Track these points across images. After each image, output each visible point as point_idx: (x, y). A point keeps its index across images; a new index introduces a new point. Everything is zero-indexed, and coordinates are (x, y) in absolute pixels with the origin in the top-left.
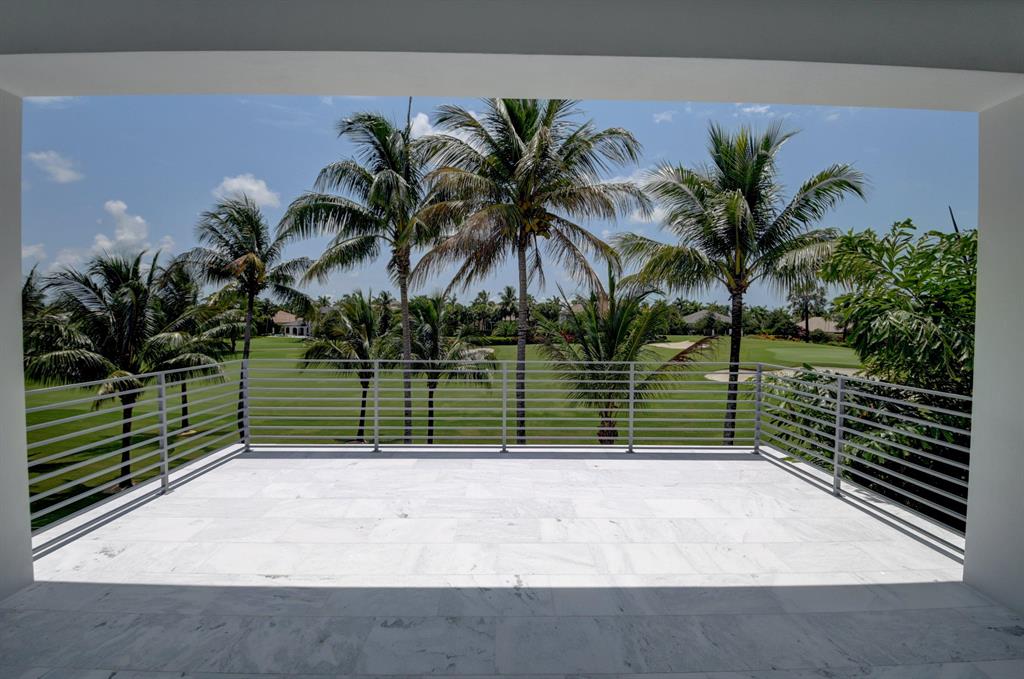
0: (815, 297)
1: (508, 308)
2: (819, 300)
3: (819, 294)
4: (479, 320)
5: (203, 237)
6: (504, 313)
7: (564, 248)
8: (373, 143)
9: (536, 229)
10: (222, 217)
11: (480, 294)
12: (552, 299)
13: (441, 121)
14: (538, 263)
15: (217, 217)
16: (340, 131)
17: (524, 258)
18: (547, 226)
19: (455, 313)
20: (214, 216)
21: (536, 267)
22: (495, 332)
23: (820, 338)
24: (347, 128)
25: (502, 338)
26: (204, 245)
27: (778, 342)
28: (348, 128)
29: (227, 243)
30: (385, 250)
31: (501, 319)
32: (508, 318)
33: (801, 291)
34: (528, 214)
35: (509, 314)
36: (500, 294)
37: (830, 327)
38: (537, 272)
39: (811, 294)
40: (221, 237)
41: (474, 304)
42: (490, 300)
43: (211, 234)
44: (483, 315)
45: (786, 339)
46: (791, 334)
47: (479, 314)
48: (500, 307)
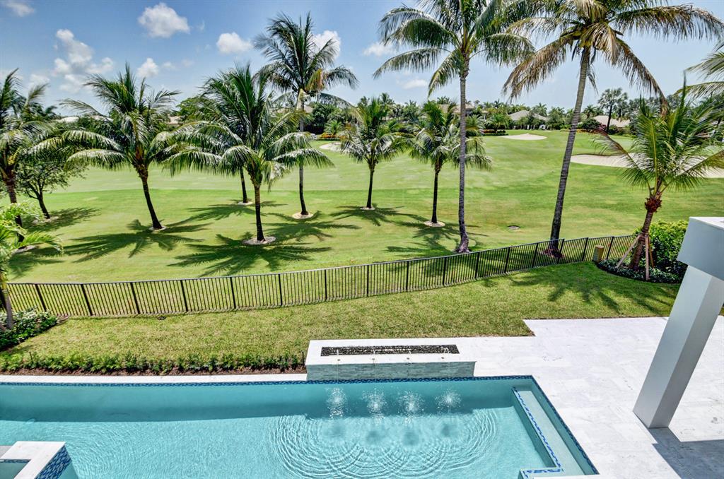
0: (619, 100)
33: (610, 96)
37: (623, 124)
39: (617, 98)
45: (588, 132)
46: (593, 129)
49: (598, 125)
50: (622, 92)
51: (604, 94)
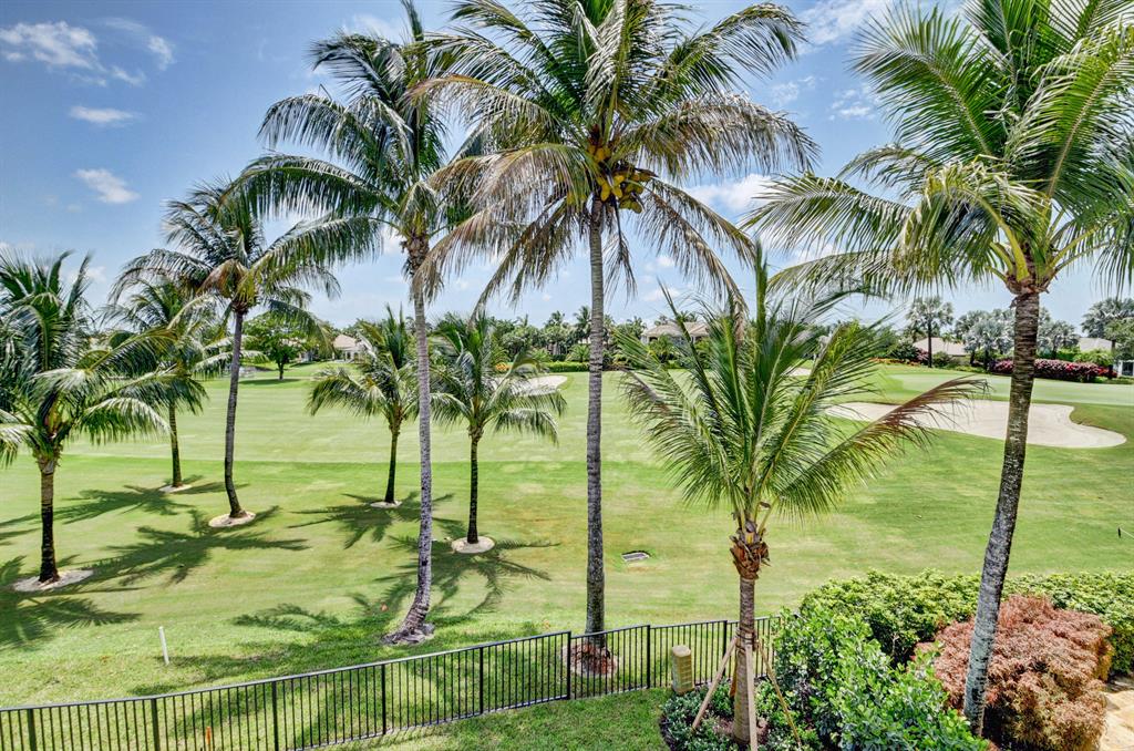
0: (940, 314)
1: (585, 331)
2: (945, 317)
3: (945, 312)
4: (553, 343)
5: (173, 236)
6: (580, 335)
7: (666, 228)
8: (369, 77)
9: (618, 195)
10: (199, 209)
11: (554, 315)
12: (633, 319)
13: (458, 15)
14: (623, 255)
15: (191, 209)
16: (316, 59)
17: (599, 247)
18: (637, 191)
19: (527, 336)
20: (186, 207)
21: (619, 260)
22: (569, 357)
23: (944, 362)
24: (326, 54)
25: (578, 364)
26: (175, 247)
27: (893, 366)
28: (329, 53)
29: (206, 246)
30: (390, 240)
31: (576, 342)
32: (584, 341)
34: (606, 169)
35: (586, 337)
36: (575, 314)
37: (955, 349)
38: (622, 269)
39: (936, 311)
40: (197, 235)
41: (547, 326)
42: (564, 321)
43: (184, 232)
44: (557, 339)
45: (902, 363)
46: (909, 358)
47: (552, 337)
48: (575, 329)
49: (916, 352)
50: (944, 302)
51: (914, 306)
